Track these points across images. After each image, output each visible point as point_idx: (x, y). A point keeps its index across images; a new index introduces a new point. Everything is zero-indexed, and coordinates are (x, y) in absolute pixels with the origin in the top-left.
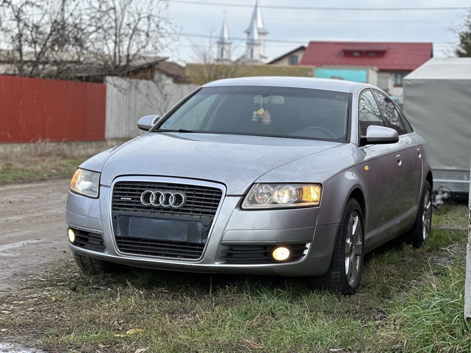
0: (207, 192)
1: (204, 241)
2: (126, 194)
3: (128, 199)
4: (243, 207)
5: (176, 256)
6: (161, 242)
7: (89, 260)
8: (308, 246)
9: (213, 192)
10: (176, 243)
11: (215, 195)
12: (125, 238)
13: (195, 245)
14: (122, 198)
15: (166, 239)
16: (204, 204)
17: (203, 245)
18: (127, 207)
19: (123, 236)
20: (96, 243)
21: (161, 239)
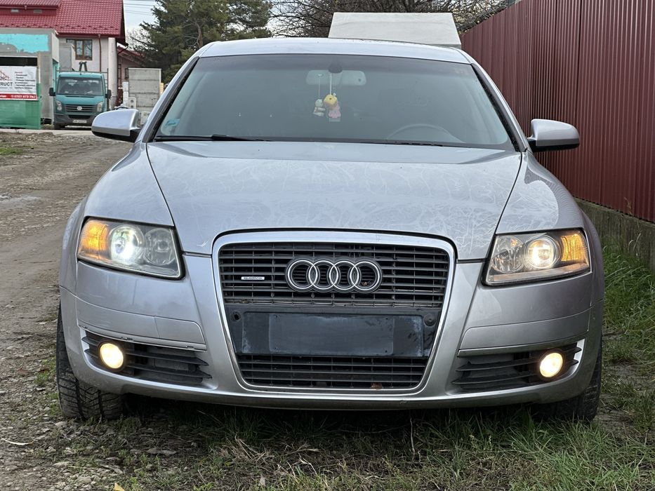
0: (418, 256)
1: (427, 353)
2: (249, 269)
3: (258, 278)
4: (488, 281)
5: (368, 385)
6: (337, 359)
7: (96, 395)
8: (581, 344)
9: (431, 257)
10: (368, 360)
11: (434, 261)
12: (256, 357)
13: (408, 361)
14: (243, 278)
15: (350, 354)
16: (418, 281)
17: (424, 360)
18: (257, 294)
19: (257, 352)
20: (177, 368)
21: (340, 354)
